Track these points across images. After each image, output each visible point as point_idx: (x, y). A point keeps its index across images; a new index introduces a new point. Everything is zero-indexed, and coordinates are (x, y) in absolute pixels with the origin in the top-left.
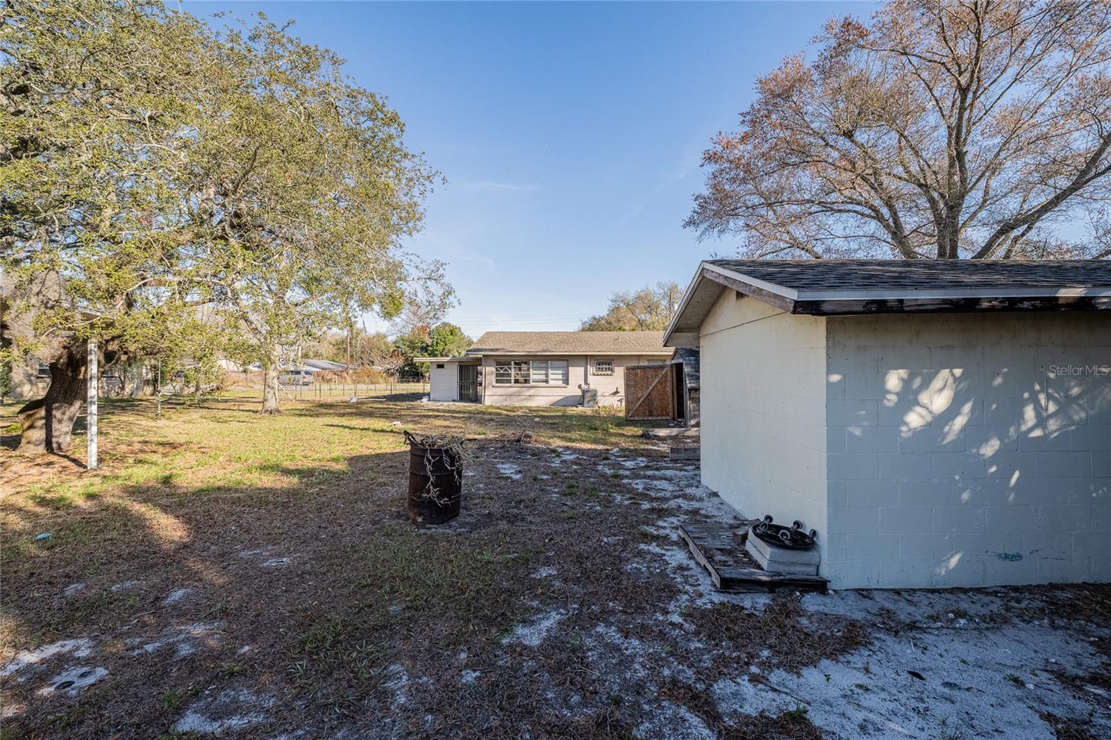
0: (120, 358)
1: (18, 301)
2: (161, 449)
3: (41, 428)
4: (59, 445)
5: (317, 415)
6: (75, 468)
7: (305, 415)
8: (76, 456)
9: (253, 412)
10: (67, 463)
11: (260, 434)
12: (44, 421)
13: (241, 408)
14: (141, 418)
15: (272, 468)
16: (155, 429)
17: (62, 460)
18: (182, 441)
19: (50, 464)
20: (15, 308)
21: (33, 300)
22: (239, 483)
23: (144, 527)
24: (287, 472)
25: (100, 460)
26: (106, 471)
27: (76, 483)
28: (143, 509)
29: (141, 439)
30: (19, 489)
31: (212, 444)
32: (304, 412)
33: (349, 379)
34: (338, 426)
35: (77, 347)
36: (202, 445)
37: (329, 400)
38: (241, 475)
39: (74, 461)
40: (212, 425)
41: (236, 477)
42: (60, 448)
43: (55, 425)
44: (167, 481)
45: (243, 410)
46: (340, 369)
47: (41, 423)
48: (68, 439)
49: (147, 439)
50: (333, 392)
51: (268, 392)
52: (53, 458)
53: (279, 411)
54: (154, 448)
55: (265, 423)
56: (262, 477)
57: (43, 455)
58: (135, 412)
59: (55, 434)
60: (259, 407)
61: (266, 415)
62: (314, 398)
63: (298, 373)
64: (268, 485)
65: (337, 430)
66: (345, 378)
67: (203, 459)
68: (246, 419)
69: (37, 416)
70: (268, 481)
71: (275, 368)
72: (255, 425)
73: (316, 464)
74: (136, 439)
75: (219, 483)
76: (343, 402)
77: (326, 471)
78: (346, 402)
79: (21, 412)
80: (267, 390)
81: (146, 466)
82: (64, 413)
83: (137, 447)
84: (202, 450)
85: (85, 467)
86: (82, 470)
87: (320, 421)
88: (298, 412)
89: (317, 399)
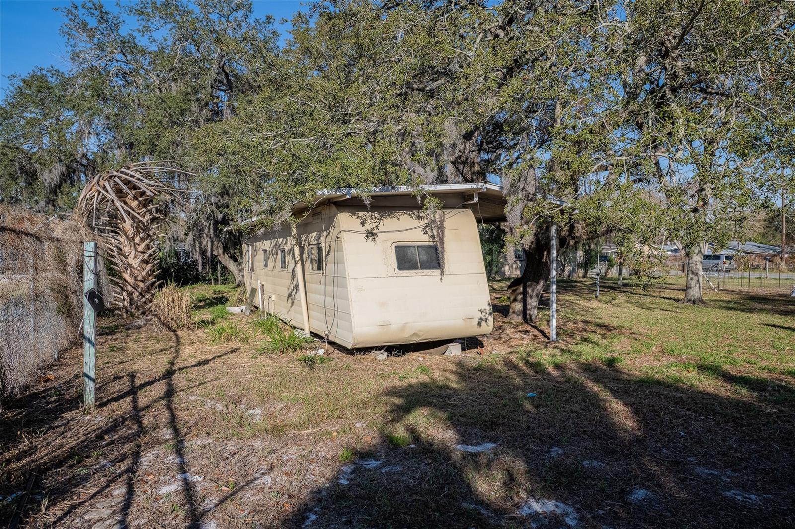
0: (569, 242)
1: (512, 196)
2: (598, 330)
3: (520, 302)
4: (531, 316)
5: (751, 310)
6: (542, 339)
7: (735, 309)
8: (542, 327)
9: (674, 300)
10: (537, 333)
11: (686, 326)
12: (522, 296)
13: (663, 295)
14: (579, 298)
15: (711, 369)
16: (591, 310)
17: (533, 330)
18: (615, 324)
19: (526, 332)
20: (510, 202)
21: (520, 195)
22: (678, 381)
23: (599, 407)
24: (729, 378)
25: (558, 334)
26: (562, 345)
27: (544, 351)
28: (596, 389)
29: (582, 318)
30: (512, 349)
31: (642, 331)
32: (732, 305)
33: (783, 265)
34: (782, 327)
35: (542, 234)
36: (632, 331)
37: (761, 292)
38: (677, 371)
39: (541, 331)
40: (638, 311)
41: (673, 372)
42: (531, 320)
43: (529, 300)
44: (611, 363)
45: (664, 298)
46: (771, 252)
47: (520, 297)
48: (536, 312)
49: (587, 319)
50: (763, 281)
51: (692, 279)
52: (528, 327)
53: (703, 302)
54: (593, 328)
55: (689, 314)
56: (702, 377)
57: (522, 324)
58: (574, 292)
59: (529, 307)
60: (681, 296)
61: (688, 304)
62: (740, 288)
63: (718, 257)
64: (710, 390)
65: (782, 333)
66: (777, 265)
67: (638, 346)
68: (669, 308)
69: (518, 291)
70: (708, 384)
71: (700, 251)
72: (679, 315)
73: (764, 375)
74: (578, 317)
75: (657, 376)
76: (780, 296)
77: (782, 387)
78: (785, 296)
79: (510, 287)
80: (691, 276)
81: (591, 345)
82: (533, 291)
83: (581, 325)
84: (634, 336)
85: (548, 338)
86: (547, 341)
87: (756, 318)
88: (725, 305)
89: (745, 289)
